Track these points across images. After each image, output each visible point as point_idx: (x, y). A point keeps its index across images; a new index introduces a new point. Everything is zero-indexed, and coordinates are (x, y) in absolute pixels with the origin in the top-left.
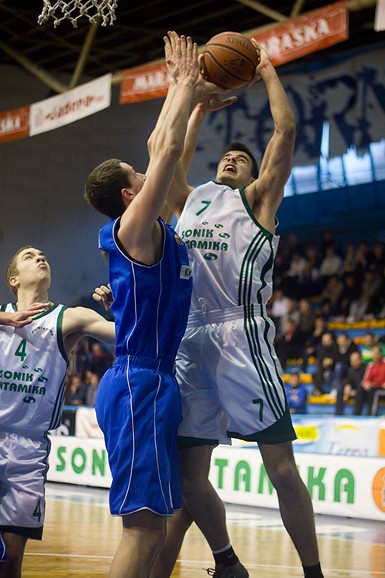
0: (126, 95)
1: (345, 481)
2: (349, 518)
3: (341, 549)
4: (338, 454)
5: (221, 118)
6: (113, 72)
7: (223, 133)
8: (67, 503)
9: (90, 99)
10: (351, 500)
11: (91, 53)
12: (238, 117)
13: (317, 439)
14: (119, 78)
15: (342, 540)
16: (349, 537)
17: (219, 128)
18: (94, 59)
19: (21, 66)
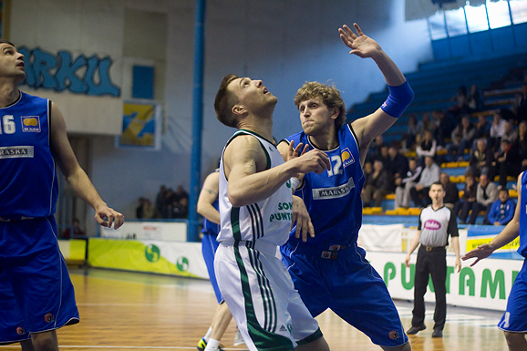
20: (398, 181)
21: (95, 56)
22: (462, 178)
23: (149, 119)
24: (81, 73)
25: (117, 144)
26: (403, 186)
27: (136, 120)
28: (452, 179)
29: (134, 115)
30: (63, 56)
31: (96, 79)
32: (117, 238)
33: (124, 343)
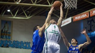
0: (74, 20)
5: (89, 23)
6: (72, 16)
7: (90, 25)
9: (68, 21)
11: (68, 14)
12: (92, 22)
14: (72, 17)
17: (89, 24)
18: (68, 15)
19: (56, 16)
21: (27, 42)
24: (25, 45)
30: (22, 42)
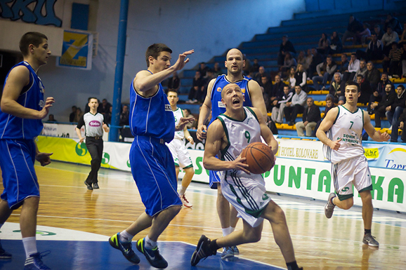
1: (396, 187)
2: (398, 212)
3: (392, 232)
4: (391, 169)
8: (202, 195)
10: (400, 200)
13: (377, 158)
15: (393, 226)
16: (398, 225)
20: (275, 102)
22: (324, 103)
23: (83, 45)
25: (57, 64)
26: (278, 106)
27: (73, 46)
28: (316, 103)
29: (72, 42)
31: (44, 13)
32: (54, 136)
33: (58, 214)
